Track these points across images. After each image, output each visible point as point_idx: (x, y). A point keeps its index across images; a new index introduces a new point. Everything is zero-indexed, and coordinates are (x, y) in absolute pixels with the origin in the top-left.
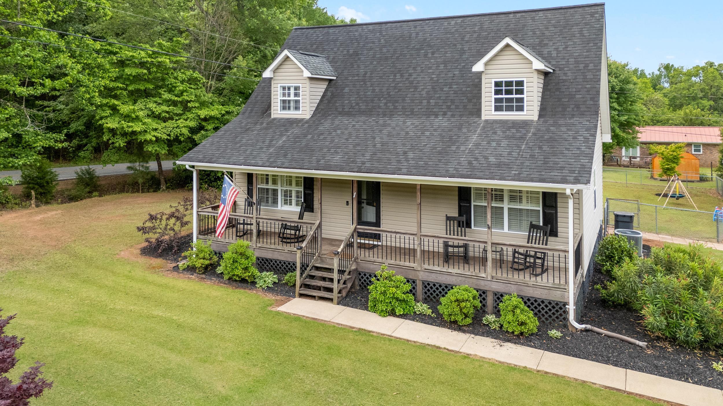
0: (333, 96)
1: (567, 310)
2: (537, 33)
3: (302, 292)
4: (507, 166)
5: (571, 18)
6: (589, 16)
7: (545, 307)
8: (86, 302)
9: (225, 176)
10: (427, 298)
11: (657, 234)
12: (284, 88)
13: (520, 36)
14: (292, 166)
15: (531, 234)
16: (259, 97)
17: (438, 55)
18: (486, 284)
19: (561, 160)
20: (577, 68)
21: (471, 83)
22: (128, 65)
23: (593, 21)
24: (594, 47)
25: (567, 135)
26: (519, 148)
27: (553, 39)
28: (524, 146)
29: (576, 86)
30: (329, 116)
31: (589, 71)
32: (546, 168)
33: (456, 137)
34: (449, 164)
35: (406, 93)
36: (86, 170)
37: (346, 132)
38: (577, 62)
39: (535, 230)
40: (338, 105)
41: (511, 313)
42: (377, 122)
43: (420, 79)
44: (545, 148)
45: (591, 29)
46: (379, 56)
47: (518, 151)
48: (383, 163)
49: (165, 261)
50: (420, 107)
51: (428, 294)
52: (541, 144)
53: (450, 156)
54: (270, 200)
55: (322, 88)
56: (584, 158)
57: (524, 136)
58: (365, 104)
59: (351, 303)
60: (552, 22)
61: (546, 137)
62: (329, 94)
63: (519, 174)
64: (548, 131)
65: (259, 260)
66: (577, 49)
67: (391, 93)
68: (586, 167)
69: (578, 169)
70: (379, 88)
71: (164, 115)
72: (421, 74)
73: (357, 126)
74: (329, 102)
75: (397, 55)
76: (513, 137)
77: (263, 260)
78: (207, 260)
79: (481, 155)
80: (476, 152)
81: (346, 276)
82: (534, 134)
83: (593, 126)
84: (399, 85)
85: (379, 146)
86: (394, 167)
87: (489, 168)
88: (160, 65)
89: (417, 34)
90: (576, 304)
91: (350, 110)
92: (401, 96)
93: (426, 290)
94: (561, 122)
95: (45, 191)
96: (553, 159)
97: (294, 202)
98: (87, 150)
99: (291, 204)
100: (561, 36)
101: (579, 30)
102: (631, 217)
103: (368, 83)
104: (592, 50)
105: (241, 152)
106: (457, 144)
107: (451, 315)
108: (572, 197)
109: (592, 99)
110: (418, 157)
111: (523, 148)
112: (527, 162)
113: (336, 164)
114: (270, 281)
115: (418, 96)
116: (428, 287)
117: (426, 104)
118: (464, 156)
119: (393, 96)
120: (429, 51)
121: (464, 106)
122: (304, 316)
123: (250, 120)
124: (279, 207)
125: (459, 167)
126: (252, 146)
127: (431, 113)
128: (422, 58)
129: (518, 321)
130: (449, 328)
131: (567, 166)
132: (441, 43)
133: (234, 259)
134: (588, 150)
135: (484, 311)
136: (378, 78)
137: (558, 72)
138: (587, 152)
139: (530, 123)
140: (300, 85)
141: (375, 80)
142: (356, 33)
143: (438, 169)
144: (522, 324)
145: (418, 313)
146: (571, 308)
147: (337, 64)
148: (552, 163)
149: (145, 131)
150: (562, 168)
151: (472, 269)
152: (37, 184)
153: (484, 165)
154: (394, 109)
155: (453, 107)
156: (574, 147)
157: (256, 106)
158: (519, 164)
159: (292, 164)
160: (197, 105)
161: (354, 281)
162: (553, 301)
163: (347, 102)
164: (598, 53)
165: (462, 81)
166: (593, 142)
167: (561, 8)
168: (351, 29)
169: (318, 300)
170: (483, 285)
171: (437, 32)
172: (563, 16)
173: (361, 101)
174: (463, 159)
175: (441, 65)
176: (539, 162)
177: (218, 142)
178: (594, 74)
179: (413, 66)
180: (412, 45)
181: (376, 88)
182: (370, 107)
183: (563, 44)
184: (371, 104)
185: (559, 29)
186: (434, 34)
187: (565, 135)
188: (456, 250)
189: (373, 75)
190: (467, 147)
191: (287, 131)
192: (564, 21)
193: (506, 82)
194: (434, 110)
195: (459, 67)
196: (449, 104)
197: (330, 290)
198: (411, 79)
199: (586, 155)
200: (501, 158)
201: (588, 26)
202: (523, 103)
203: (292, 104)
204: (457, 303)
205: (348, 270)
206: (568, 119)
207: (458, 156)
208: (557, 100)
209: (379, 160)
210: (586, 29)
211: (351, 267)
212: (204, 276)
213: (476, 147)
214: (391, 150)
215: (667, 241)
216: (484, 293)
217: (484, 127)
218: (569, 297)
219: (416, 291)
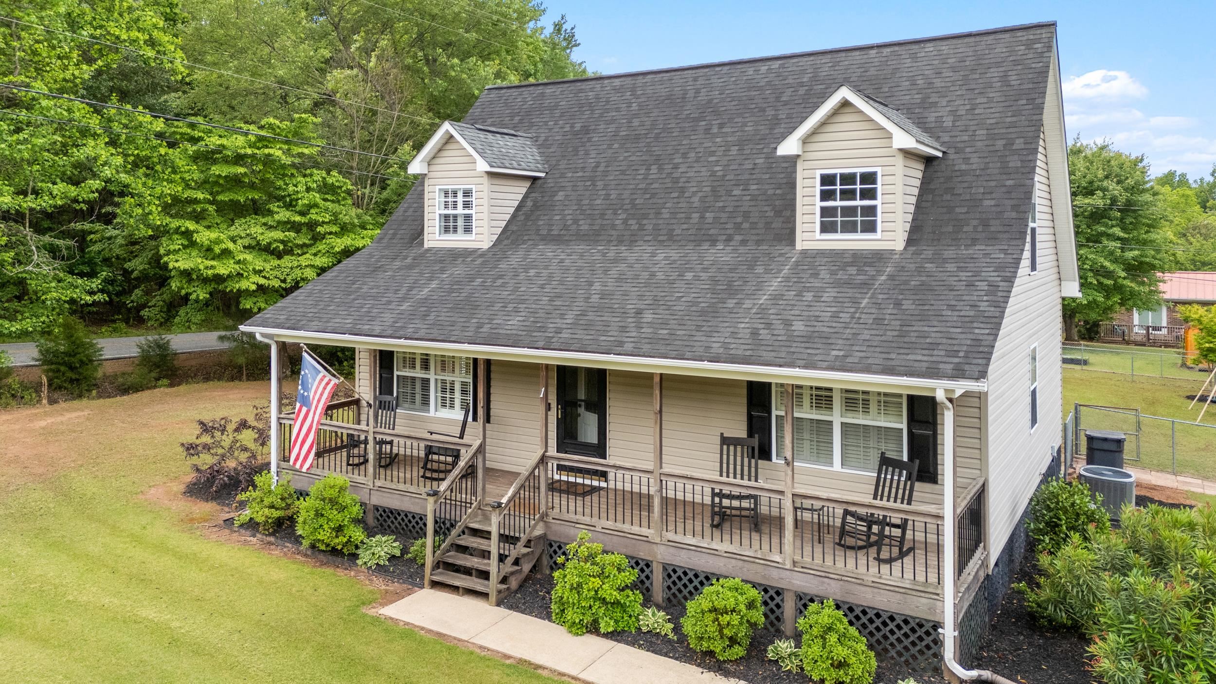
0: (536, 207)
1: (941, 637)
2: (918, 82)
3: (436, 578)
4: (824, 341)
5: (987, 52)
6: (1023, 48)
7: (895, 630)
8: (32, 586)
9: (305, 354)
10: (672, 598)
11: (1175, 474)
12: (446, 193)
13: (887, 90)
14: (431, 337)
15: (883, 476)
16: (411, 210)
17: (729, 130)
18: (781, 576)
19: (935, 329)
20: (992, 148)
21: (785, 181)
22: (215, 162)
23: (1031, 56)
24: (1027, 107)
25: (956, 279)
26: (856, 305)
27: (950, 94)
28: (865, 301)
29: (985, 183)
30: (523, 244)
31: (1016, 152)
32: (901, 345)
33: (741, 283)
34: (716, 334)
35: (664, 200)
36: (155, 341)
37: (545, 273)
38: (992, 137)
39: (890, 469)
40: (541, 223)
41: (820, 641)
42: (604, 255)
43: (692, 174)
44: (907, 305)
45: (1026, 71)
46: (624, 133)
47: (852, 310)
48: (593, 332)
49: (219, 507)
50: (685, 226)
51: (674, 589)
52: (901, 297)
53: (720, 319)
54: (418, 398)
55: (516, 193)
56: (982, 326)
57: (871, 282)
58: (588, 221)
59: (524, 604)
60: (949, 61)
61: (913, 283)
62: (529, 203)
63: (845, 356)
64: (920, 270)
65: (378, 510)
66: (992, 110)
67: (637, 202)
68: (983, 343)
69: (965, 348)
70: (617, 192)
71: (274, 246)
72: (695, 165)
73: (567, 263)
74: (528, 217)
75: (656, 131)
76: (848, 283)
77: (384, 511)
78: (277, 509)
79: (779, 317)
80: (771, 312)
81: (520, 549)
82: (891, 277)
83: (1011, 261)
84: (653, 186)
85: (595, 298)
86: (612, 339)
87: (788, 344)
88: (268, 161)
89: (698, 91)
90: (962, 626)
91: (562, 232)
92: (655, 206)
93: (669, 582)
94: (949, 253)
95: (77, 377)
96: (918, 327)
97: (457, 403)
98: (154, 306)
99: (452, 407)
100: (964, 87)
101: (1002, 74)
102: (1119, 442)
103: (599, 183)
104: (1024, 113)
105: (352, 309)
106: (738, 297)
107: (702, 638)
108: (950, 405)
109: (1015, 208)
110: (660, 321)
111: (862, 306)
112: (866, 332)
113: (509, 332)
114: (382, 554)
115: (684, 205)
116: (674, 577)
117: (696, 221)
118: (747, 320)
119: (639, 207)
120: (714, 122)
121: (767, 223)
122: (422, 629)
123: (387, 252)
124: (432, 413)
125: (733, 341)
126: (375, 298)
127: (704, 238)
128: (700, 136)
129: (832, 658)
130: (699, 665)
131: (944, 341)
132: (738, 107)
133: (317, 511)
134: (993, 309)
135: (778, 631)
136: (617, 173)
137: (951, 157)
138: (990, 314)
139: (888, 256)
140: (473, 187)
141: (612, 178)
142: (591, 94)
143: (692, 343)
144: (841, 665)
145: (645, 629)
146: (949, 634)
147: (551, 150)
148: (916, 334)
149: (240, 275)
150: (933, 346)
151: (756, 544)
152: (64, 364)
153: (780, 338)
154: (639, 230)
155: (746, 225)
156: (966, 303)
157: (404, 227)
158: (850, 336)
159: (432, 331)
160: (335, 229)
161: (539, 560)
162: (912, 617)
163: (558, 217)
164: (1035, 117)
165: (768, 176)
166: (1005, 294)
167: (969, 35)
168: (583, 87)
169: (463, 595)
170: (775, 579)
171: (732, 87)
172: (972, 49)
173: (582, 217)
174: (743, 325)
175: (733, 148)
176: (889, 333)
177: (321, 291)
178: (1024, 158)
179: (682, 151)
180: (686, 112)
181: (612, 192)
182: (597, 227)
183: (966, 102)
184: (599, 221)
185: (962, 73)
186: (727, 92)
187: (951, 279)
188: (736, 503)
189: (610, 169)
190: (755, 302)
191: (442, 270)
192: (974, 58)
193: (842, 175)
194: (712, 232)
195: (765, 150)
196: (739, 220)
197: (484, 575)
198: (674, 175)
199: (988, 320)
200: (816, 324)
201: (1019, 67)
202: (875, 216)
203: (460, 223)
204: (713, 614)
205: (524, 538)
206: (963, 247)
207: (736, 320)
208: (945, 210)
209: (588, 326)
210: (1014, 73)
211: (531, 532)
212: (272, 539)
213: (773, 302)
214: (616, 306)
215: (1193, 489)
216: (778, 593)
217: (797, 263)
218: (943, 612)
219: (651, 584)
